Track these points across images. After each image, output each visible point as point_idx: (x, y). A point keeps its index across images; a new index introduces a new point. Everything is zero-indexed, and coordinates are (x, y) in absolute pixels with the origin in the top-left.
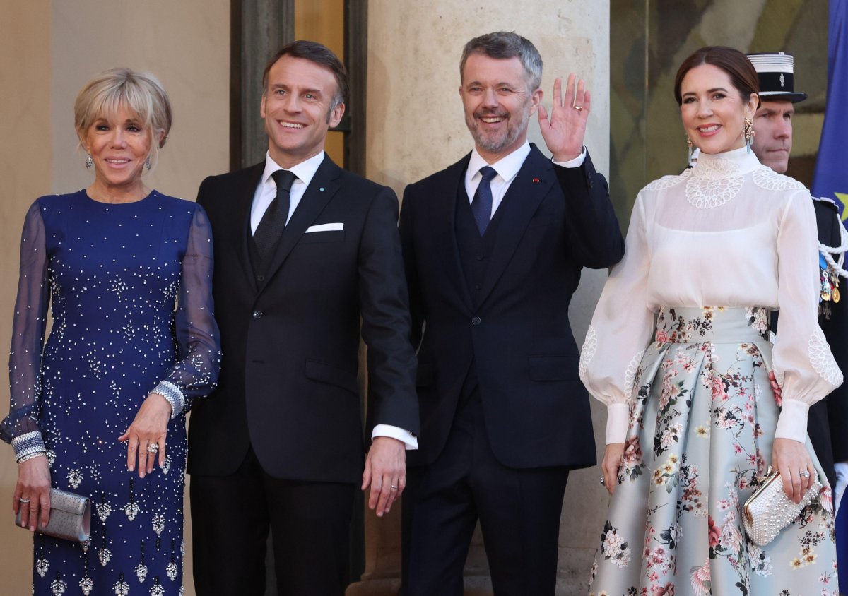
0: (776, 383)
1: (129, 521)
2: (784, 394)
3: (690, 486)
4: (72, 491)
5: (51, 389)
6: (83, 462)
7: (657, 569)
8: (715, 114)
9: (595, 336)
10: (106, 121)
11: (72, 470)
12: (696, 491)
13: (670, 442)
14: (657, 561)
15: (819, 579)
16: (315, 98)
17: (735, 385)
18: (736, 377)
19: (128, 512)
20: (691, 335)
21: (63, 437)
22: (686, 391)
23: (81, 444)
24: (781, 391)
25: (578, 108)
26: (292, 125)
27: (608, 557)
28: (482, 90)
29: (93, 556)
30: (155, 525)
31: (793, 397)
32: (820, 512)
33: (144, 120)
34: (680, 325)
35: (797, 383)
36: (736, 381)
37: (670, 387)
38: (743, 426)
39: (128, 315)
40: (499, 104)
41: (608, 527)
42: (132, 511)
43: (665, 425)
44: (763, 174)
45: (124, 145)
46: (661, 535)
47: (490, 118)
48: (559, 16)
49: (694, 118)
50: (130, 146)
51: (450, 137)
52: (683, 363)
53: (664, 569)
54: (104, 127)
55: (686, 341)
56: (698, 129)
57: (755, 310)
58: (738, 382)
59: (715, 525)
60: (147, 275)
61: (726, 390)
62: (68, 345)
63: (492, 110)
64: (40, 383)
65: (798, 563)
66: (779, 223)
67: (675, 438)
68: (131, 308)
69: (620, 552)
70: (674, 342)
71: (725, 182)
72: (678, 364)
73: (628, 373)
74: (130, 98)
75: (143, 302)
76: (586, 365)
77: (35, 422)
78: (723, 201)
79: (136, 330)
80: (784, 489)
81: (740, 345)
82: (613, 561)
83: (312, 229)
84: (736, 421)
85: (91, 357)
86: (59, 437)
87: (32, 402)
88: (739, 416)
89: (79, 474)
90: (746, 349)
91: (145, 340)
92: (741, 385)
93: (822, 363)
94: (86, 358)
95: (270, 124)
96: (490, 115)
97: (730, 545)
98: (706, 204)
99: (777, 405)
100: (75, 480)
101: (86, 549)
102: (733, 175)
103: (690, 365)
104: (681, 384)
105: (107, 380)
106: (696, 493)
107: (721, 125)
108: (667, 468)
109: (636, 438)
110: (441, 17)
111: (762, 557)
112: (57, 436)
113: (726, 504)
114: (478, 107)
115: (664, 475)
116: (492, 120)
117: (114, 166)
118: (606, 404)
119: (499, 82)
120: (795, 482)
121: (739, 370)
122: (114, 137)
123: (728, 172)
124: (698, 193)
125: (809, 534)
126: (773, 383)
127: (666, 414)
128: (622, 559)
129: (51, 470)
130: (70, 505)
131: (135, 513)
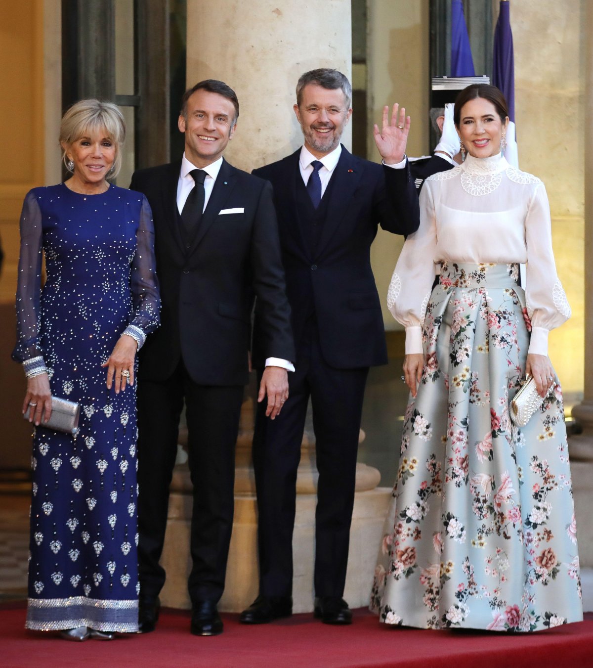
0: (528, 315)
1: (106, 417)
2: (534, 323)
3: (473, 386)
4: (65, 397)
5: (50, 326)
6: (73, 376)
7: (459, 445)
8: (487, 132)
9: (398, 280)
10: (90, 139)
11: (66, 382)
12: (477, 390)
13: (464, 358)
14: (459, 440)
15: (558, 448)
16: (224, 120)
17: (505, 318)
18: (505, 313)
19: (106, 411)
20: (470, 282)
21: (59, 358)
22: (472, 322)
23: (73, 364)
24: (531, 321)
25: (401, 127)
26: (209, 139)
27: (417, 434)
28: (317, 110)
29: (81, 442)
30: (122, 420)
31: (541, 326)
32: (555, 403)
33: (114, 138)
34: (462, 275)
35: (544, 316)
36: (505, 315)
37: (460, 319)
38: (511, 346)
39: (106, 275)
40: (330, 120)
41: (416, 413)
42: (108, 410)
43: (459, 346)
44: (513, 172)
45: (101, 156)
46: (462, 422)
47: (323, 129)
48: (329, 46)
49: (472, 135)
50: (104, 156)
51: (260, 130)
52: (467, 302)
53: (464, 445)
54: (87, 142)
55: (466, 286)
56: (474, 141)
57: (512, 266)
58: (506, 316)
59: (497, 415)
60: (119, 247)
61: (499, 322)
62: (63, 295)
63: (325, 124)
64: (40, 321)
65: (542, 438)
66: (528, 207)
67: (467, 355)
68: (108, 270)
69: (425, 431)
70: (457, 286)
71: (489, 177)
72: (464, 303)
73: (423, 306)
74: (107, 123)
75: (115, 266)
76: (394, 300)
77: (40, 350)
78: (489, 191)
79: (110, 285)
80: (537, 389)
81: (504, 289)
82: (421, 437)
83: (223, 212)
84: (507, 343)
85: (80, 304)
86: (57, 359)
87: (35, 335)
88: (509, 340)
89: (71, 385)
90: (508, 293)
91: (116, 292)
92: (508, 318)
93: (561, 303)
94: (77, 305)
95: (192, 138)
96: (323, 127)
97: (507, 429)
98: (478, 193)
99: (527, 330)
100: (68, 388)
101: (75, 436)
102: (494, 172)
103: (473, 303)
104: (468, 317)
105: (91, 320)
106: (477, 391)
107: (489, 139)
108: (463, 376)
109: (435, 353)
110: (253, 46)
111: (519, 433)
112: (55, 358)
113: (503, 401)
114: (314, 122)
115: (461, 380)
116: (325, 131)
117: (93, 170)
118: (405, 326)
119: (330, 106)
120: (544, 384)
121: (506, 308)
122: (95, 150)
123: (491, 170)
124: (471, 185)
125: (548, 417)
126: (526, 315)
127: (459, 337)
128: (427, 435)
129: (51, 382)
130: (66, 409)
131: (111, 412)
